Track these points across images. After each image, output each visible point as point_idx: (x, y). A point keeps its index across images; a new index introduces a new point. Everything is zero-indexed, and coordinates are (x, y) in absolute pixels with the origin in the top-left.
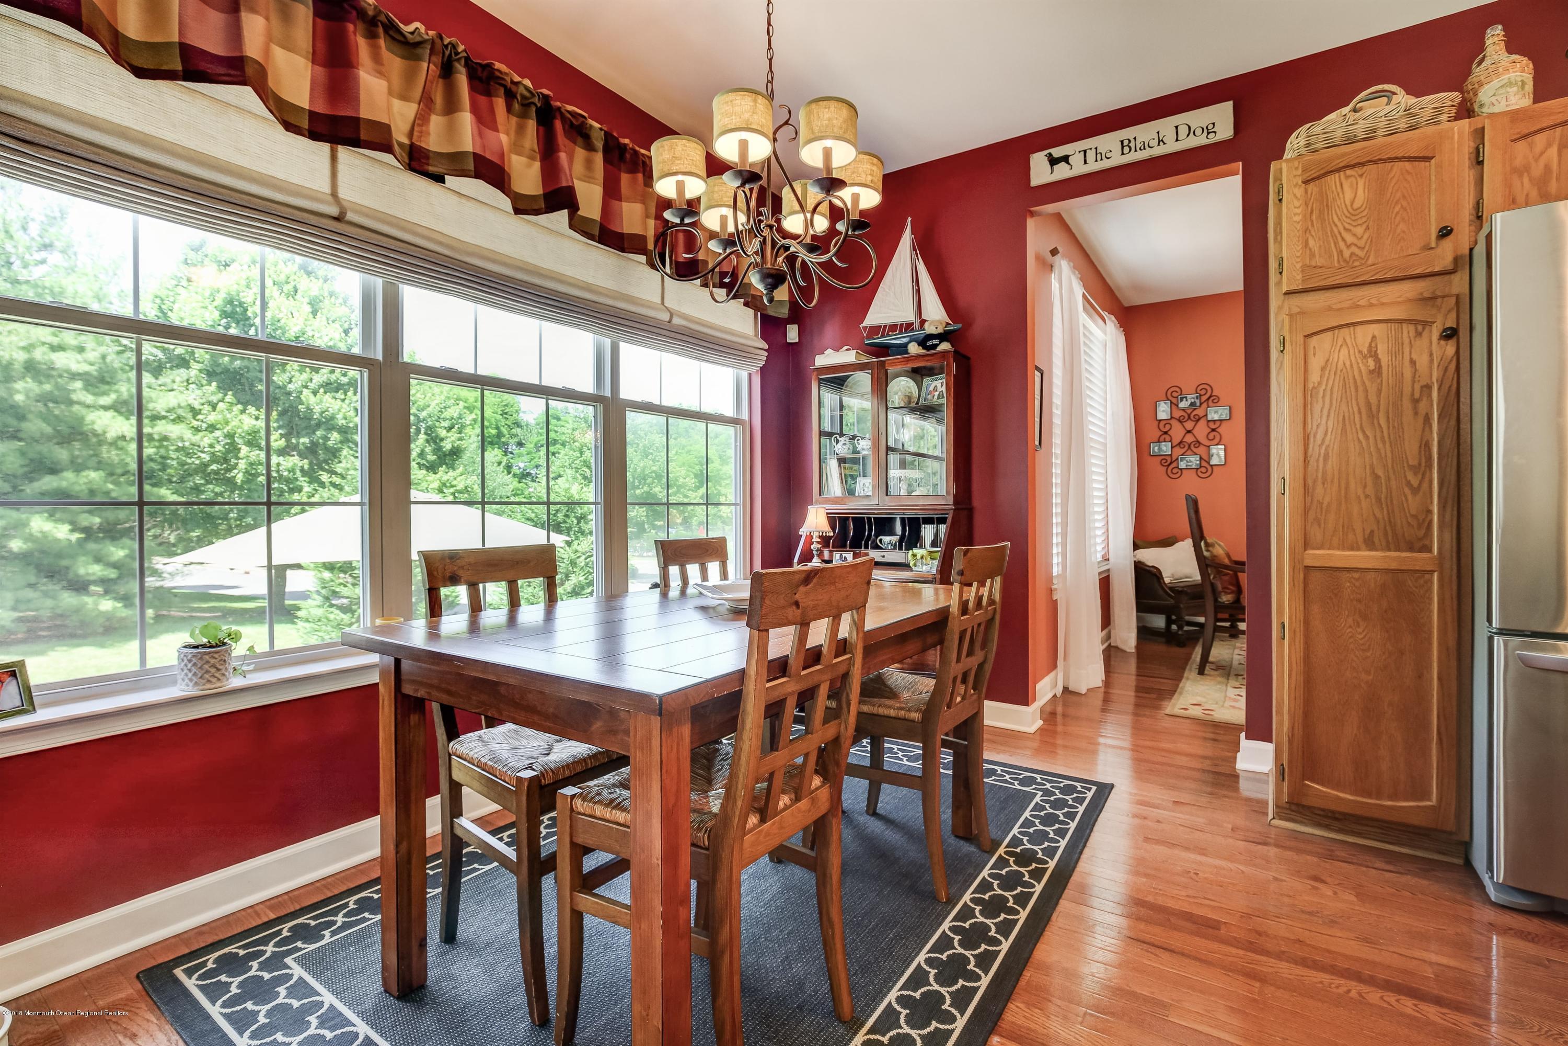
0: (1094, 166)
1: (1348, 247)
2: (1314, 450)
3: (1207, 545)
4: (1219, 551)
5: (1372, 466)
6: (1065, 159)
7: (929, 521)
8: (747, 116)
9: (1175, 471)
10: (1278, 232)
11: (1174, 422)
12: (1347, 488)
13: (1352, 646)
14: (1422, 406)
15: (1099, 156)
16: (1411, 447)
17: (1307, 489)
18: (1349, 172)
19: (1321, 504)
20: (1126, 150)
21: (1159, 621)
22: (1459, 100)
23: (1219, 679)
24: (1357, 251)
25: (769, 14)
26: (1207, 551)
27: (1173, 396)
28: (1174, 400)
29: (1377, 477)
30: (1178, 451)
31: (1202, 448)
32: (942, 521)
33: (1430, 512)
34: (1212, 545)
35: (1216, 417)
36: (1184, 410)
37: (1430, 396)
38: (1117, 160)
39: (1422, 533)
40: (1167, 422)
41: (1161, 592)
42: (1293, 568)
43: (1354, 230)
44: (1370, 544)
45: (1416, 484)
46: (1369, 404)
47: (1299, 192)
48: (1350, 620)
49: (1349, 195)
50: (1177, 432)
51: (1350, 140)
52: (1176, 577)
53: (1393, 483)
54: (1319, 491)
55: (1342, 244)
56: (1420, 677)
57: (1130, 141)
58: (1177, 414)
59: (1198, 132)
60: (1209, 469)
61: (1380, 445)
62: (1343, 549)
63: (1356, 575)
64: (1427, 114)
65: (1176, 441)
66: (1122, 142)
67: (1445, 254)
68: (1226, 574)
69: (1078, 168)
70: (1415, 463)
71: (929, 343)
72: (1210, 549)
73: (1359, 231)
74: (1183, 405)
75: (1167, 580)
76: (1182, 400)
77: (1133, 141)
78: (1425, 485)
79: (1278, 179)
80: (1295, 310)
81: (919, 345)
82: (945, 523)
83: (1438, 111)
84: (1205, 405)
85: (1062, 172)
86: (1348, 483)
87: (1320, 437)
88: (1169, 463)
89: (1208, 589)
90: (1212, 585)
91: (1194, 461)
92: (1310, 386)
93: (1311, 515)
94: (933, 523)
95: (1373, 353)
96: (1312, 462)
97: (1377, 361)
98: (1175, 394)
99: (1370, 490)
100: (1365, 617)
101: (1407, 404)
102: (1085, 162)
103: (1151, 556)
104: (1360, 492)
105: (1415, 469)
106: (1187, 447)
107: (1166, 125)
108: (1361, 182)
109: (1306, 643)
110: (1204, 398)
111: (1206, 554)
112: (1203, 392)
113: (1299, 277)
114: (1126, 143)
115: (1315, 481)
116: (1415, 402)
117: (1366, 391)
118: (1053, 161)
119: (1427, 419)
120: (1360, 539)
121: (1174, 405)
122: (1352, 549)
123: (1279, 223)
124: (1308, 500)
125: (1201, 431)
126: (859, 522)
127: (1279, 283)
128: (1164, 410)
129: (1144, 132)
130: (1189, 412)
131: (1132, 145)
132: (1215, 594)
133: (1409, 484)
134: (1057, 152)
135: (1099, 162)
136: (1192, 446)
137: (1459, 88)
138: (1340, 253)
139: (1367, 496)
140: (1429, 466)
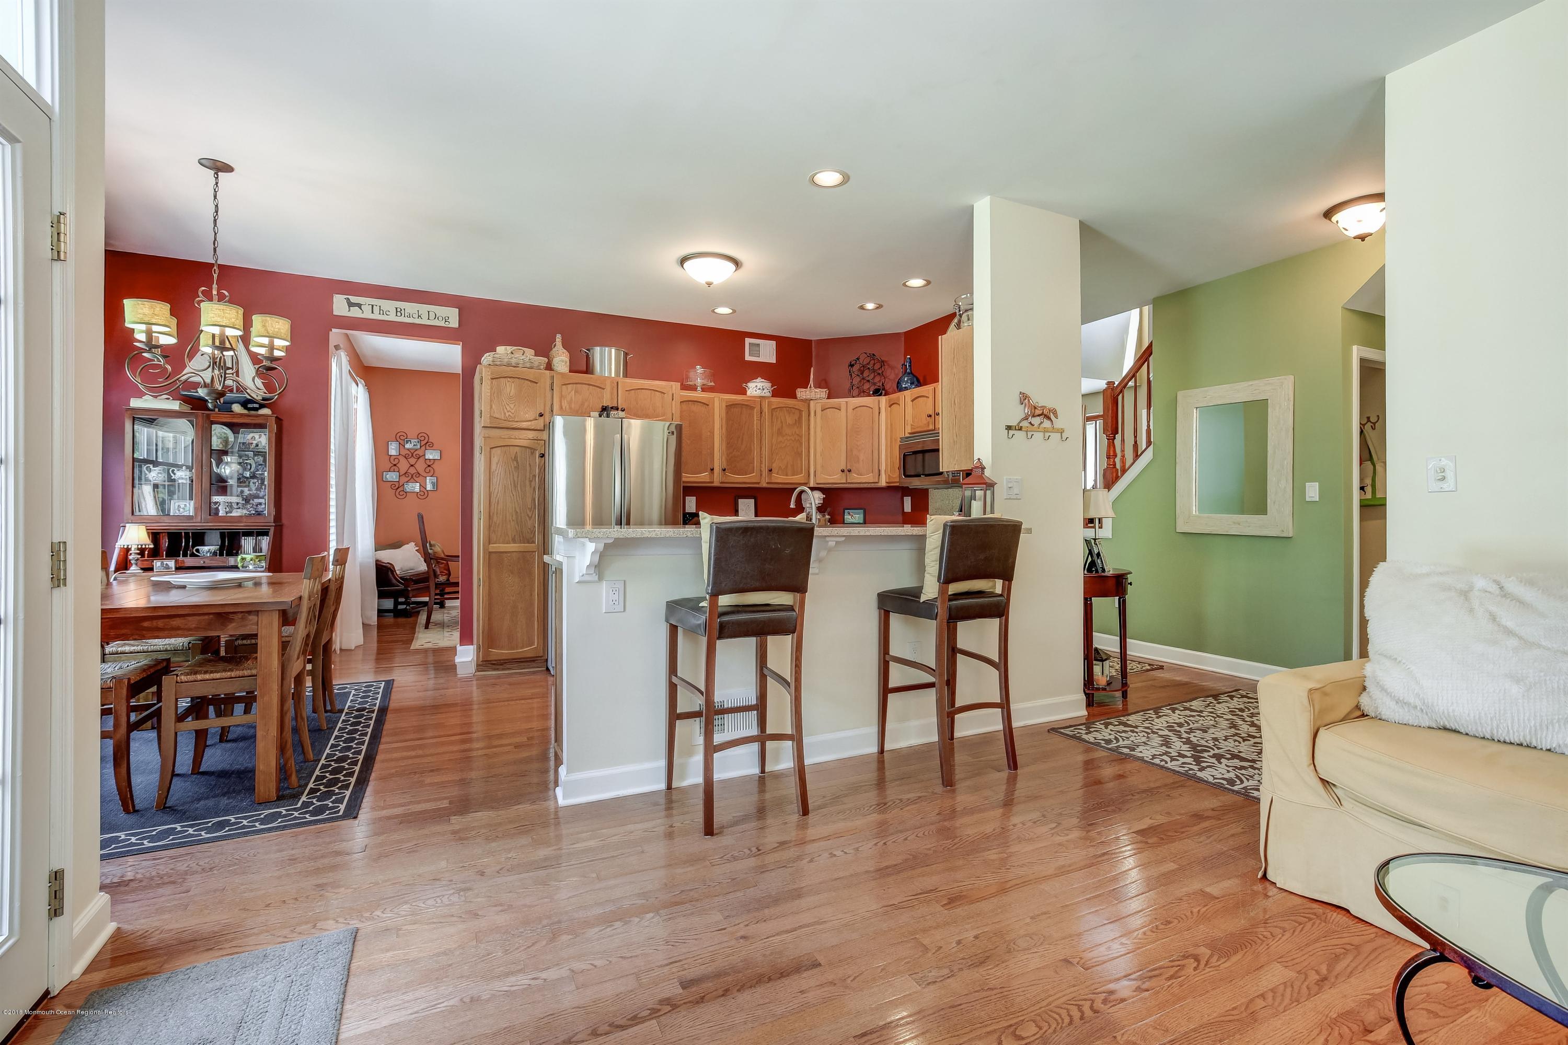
0: (376, 316)
1: (508, 412)
2: (493, 500)
3: (431, 545)
4: (438, 549)
5: (515, 508)
6: (359, 306)
7: (248, 534)
8: (233, 320)
9: (401, 493)
10: (480, 398)
11: (400, 457)
12: (506, 517)
13: (507, 586)
14: (533, 483)
15: (381, 311)
16: (529, 501)
17: (490, 517)
18: (508, 379)
19: (495, 523)
20: (399, 314)
21: (389, 604)
22: (547, 361)
23: (439, 629)
24: (511, 415)
25: (216, 234)
26: (431, 549)
27: (401, 439)
28: (401, 442)
29: (517, 512)
30: (404, 479)
31: (421, 477)
32: (265, 533)
33: (535, 527)
34: (434, 546)
35: (431, 457)
36: (408, 450)
37: (535, 480)
38: (392, 317)
39: (532, 536)
40: (396, 457)
41: (394, 581)
42: (484, 553)
43: (510, 405)
44: (514, 541)
45: (530, 515)
46: (514, 483)
47: (489, 382)
48: (507, 575)
49: (508, 390)
50: (404, 465)
51: (509, 365)
52: (404, 570)
53: (523, 515)
54: (495, 519)
55: (506, 411)
56: (531, 595)
57: (401, 310)
58: (404, 452)
59: (440, 319)
60: (426, 492)
61: (518, 499)
62: (504, 544)
63: (509, 555)
64: (536, 364)
65: (403, 471)
66: (396, 308)
67: (540, 423)
68: (442, 563)
69: (367, 314)
70: (530, 507)
71: (250, 406)
72: (433, 548)
73: (512, 406)
74: (408, 446)
75: (398, 572)
76: (407, 443)
77: (403, 310)
78: (533, 516)
79: (481, 373)
80: (487, 435)
81: (242, 406)
82: (268, 535)
83: (540, 364)
84: (423, 447)
85: (355, 313)
86: (506, 515)
87: (495, 494)
88: (397, 487)
89: (432, 573)
90: (434, 570)
91: (417, 487)
92: (492, 470)
93: (492, 528)
94: (253, 536)
95: (516, 457)
96: (492, 507)
97: (517, 463)
98: (402, 437)
99: (514, 518)
100: (512, 573)
101: (528, 483)
102: (373, 313)
103: (387, 556)
104: (511, 518)
105: (530, 509)
106: (410, 476)
107: (424, 308)
108: (513, 385)
109: (490, 587)
110: (423, 443)
111: (430, 551)
112: (423, 438)
113: (488, 421)
114: (399, 310)
115: (493, 514)
116: (531, 481)
117: (513, 475)
118: (351, 304)
119: (534, 489)
120: (511, 539)
121: (401, 445)
122: (507, 544)
123: (480, 394)
124: (491, 521)
125: (420, 466)
126: (174, 537)
127: (480, 422)
128: (393, 450)
129: (411, 308)
130: (412, 451)
131: (403, 312)
132: (436, 576)
133: (528, 515)
134: (354, 299)
135: (381, 315)
136: (414, 476)
137: (547, 356)
138: (505, 414)
139: (513, 520)
140: (535, 508)
